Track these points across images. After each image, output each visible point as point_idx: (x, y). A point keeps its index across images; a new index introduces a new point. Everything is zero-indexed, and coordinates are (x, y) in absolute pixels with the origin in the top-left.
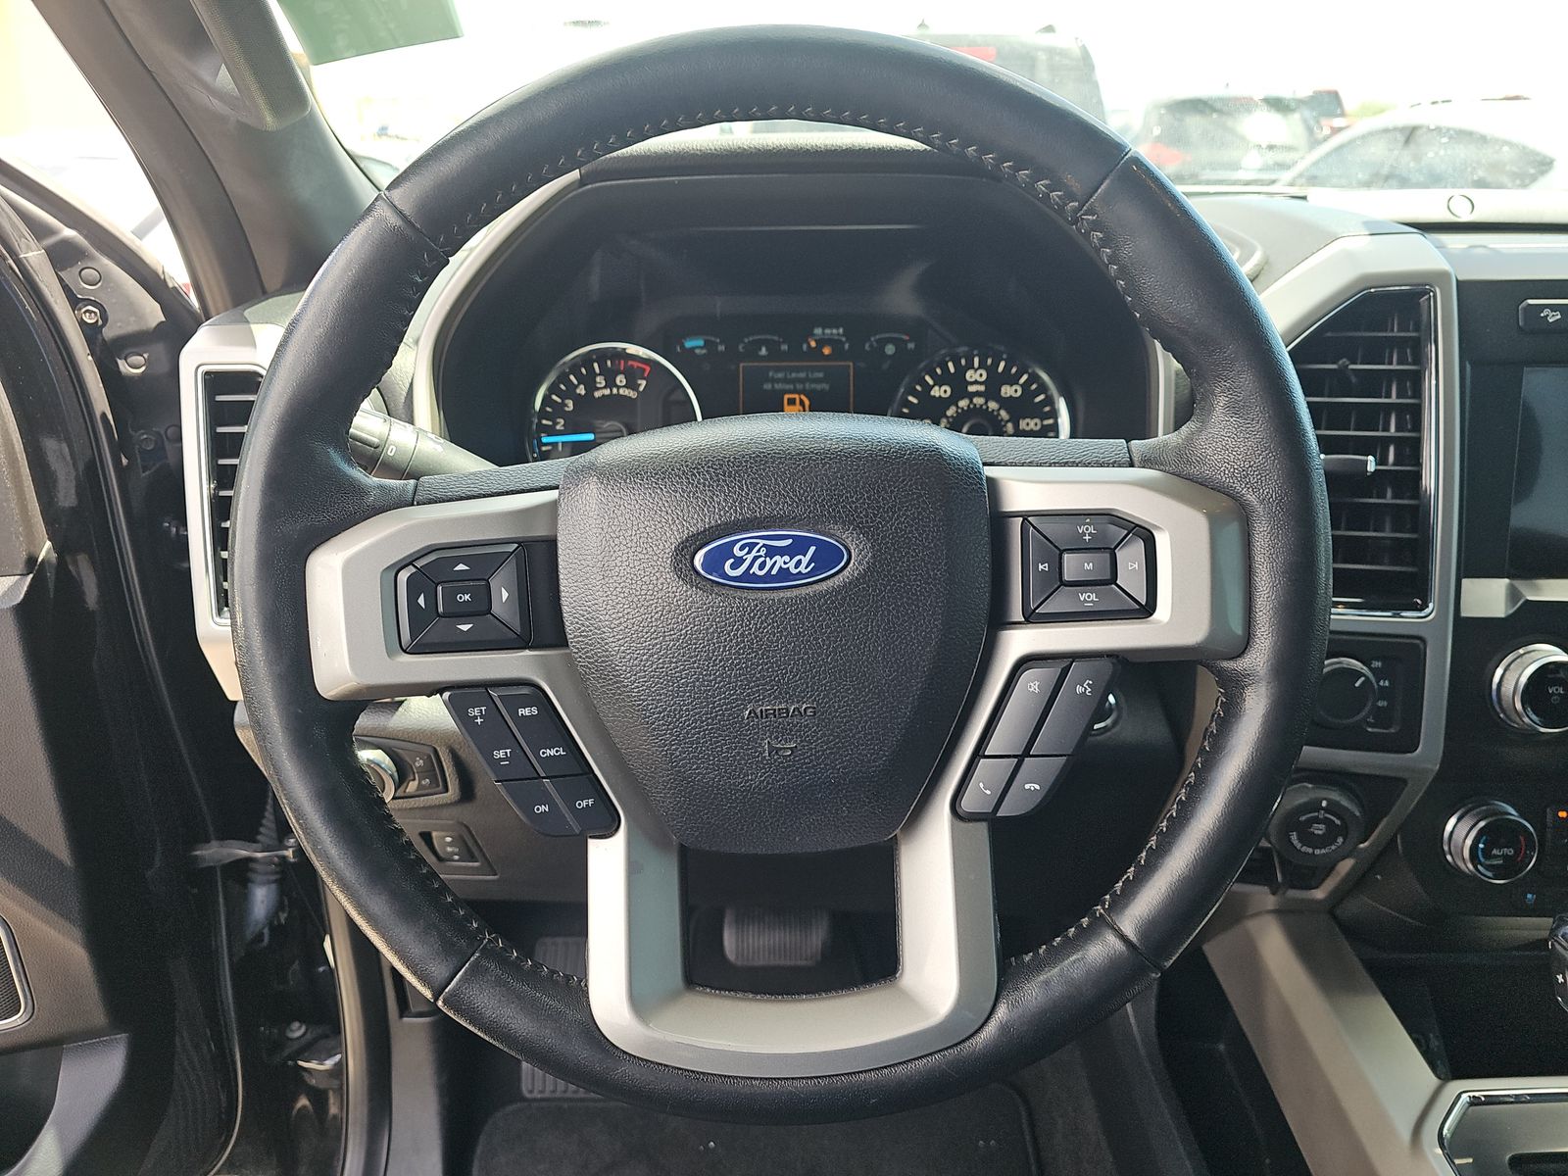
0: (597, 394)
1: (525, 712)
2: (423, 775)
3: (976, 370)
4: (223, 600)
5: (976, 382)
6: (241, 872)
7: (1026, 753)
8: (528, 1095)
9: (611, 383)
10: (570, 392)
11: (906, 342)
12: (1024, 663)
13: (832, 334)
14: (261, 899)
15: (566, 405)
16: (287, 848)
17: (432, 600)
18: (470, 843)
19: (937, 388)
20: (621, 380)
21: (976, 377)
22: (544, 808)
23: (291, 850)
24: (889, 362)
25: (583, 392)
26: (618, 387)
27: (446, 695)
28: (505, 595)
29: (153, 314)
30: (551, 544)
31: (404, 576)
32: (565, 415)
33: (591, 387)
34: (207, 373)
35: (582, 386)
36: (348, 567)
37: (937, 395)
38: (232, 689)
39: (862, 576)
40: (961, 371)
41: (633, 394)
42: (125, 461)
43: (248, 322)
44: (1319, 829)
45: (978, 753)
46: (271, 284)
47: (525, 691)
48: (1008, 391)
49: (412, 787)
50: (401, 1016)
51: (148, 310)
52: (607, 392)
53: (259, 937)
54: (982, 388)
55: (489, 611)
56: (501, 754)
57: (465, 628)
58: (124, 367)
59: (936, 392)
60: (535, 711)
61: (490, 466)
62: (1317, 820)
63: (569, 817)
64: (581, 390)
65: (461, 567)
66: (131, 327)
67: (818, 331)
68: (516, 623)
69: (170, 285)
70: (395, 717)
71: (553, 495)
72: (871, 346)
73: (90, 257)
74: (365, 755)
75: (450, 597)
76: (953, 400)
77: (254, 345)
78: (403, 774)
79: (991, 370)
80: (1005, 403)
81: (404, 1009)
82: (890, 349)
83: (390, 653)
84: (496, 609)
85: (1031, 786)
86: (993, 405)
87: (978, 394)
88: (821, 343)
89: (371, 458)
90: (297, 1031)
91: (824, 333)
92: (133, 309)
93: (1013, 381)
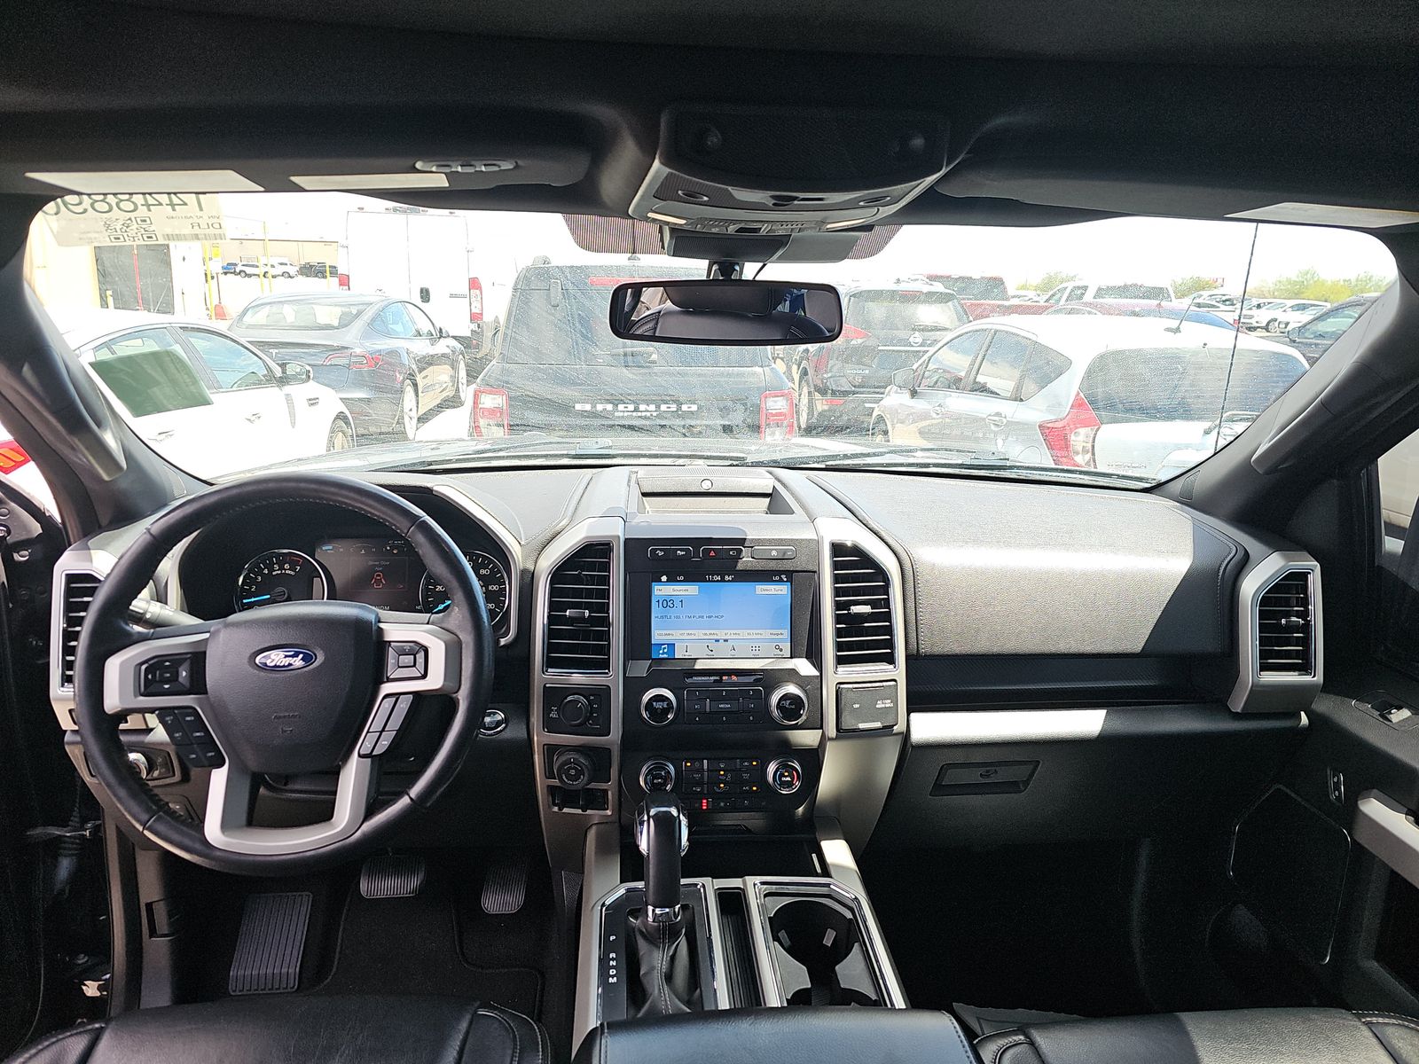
0: (274, 573)
1: (188, 719)
2: (162, 766)
4: (67, 679)
6: (54, 847)
7: (383, 730)
8: (232, 994)
9: (281, 568)
10: (260, 572)
12: (387, 696)
14: (65, 867)
15: (258, 579)
16: (85, 831)
17: (154, 676)
18: (190, 808)
20: (287, 566)
22: (194, 756)
23: (88, 831)
26: (285, 570)
27: (157, 712)
28: (184, 674)
29: (36, 528)
30: (205, 653)
31: (144, 667)
32: (257, 584)
33: (271, 570)
34: (67, 575)
35: (266, 569)
36: (122, 665)
38: (66, 723)
39: (321, 665)
41: (292, 573)
42: (11, 605)
43: (89, 549)
44: (573, 772)
45: (368, 732)
46: (104, 521)
47: (191, 711)
48: (483, 572)
49: (156, 774)
50: (151, 936)
51: (33, 528)
52: (279, 572)
53: (62, 891)
55: (177, 680)
56: (177, 735)
57: (167, 686)
58: (17, 557)
60: (193, 718)
61: (202, 621)
62: (570, 768)
63: (203, 759)
64: (266, 571)
65: (167, 664)
66: (24, 537)
67: (391, 542)
68: (188, 685)
69: (47, 514)
70: (149, 737)
71: (207, 635)
73: (5, 503)
74: (133, 756)
75: (161, 675)
77: (91, 561)
78: (151, 766)
81: (153, 933)
83: (135, 696)
84: (180, 679)
85: (385, 743)
88: (393, 548)
89: (139, 619)
90: (82, 959)
91: (394, 543)
92: (25, 527)
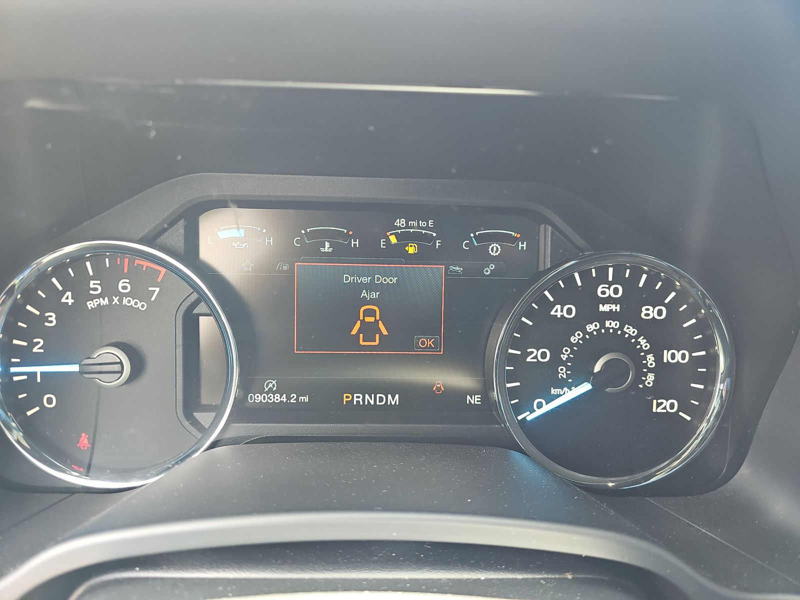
0: (91, 305)
3: (610, 284)
5: (609, 300)
9: (109, 290)
10: (53, 301)
11: (515, 240)
13: (419, 227)
15: (46, 319)
19: (558, 307)
20: (123, 284)
21: (610, 292)
24: (492, 267)
25: (70, 301)
26: (121, 296)
32: (46, 334)
33: (82, 295)
35: (69, 294)
37: (559, 314)
40: (591, 284)
48: (649, 312)
52: (105, 302)
54: (616, 308)
59: (558, 311)
64: (68, 299)
67: (400, 222)
72: (470, 245)
76: (578, 324)
79: (630, 285)
80: (646, 328)
82: (495, 249)
86: (630, 331)
87: (611, 315)
88: (404, 238)
91: (407, 227)
93: (656, 300)
